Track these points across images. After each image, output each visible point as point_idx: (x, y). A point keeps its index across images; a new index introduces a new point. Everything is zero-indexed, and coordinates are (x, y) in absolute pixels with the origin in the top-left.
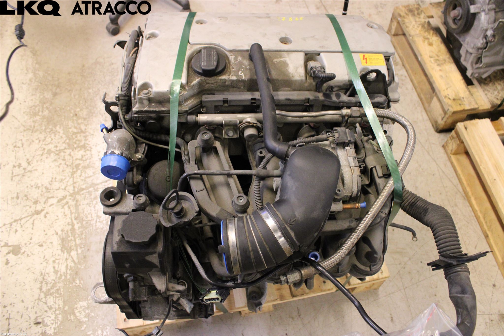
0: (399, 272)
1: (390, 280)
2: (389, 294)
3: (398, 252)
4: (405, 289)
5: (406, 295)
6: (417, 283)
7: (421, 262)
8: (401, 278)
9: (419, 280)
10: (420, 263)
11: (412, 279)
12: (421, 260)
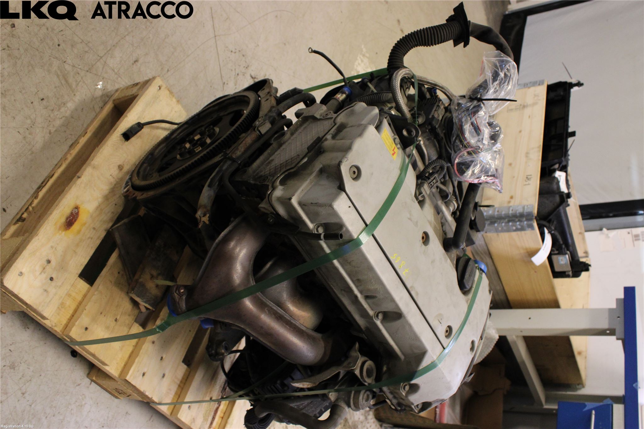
0: (87, 71)
1: (103, 79)
2: (116, 74)
3: (67, 81)
4: (101, 57)
5: (105, 54)
6: (86, 44)
7: (59, 45)
8: (93, 66)
9: (81, 42)
10: (61, 47)
11: (86, 52)
12: (57, 46)
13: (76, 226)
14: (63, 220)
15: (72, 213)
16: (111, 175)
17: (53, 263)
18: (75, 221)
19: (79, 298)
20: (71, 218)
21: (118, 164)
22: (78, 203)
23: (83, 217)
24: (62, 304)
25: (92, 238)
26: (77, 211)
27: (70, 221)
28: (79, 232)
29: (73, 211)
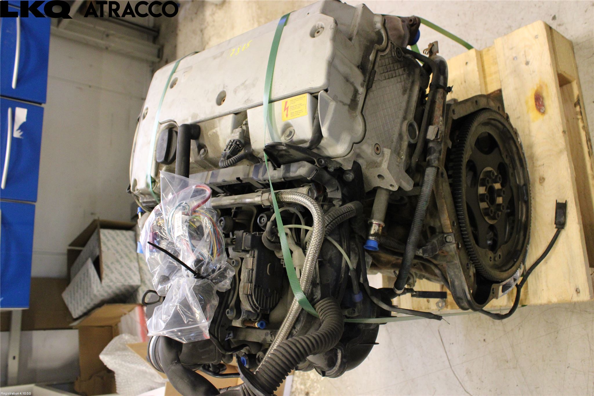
13: (532, 102)
14: (544, 94)
15: (544, 106)
16: (543, 165)
17: (523, 66)
18: (536, 105)
19: (488, 79)
20: (541, 103)
21: (546, 180)
22: (546, 116)
23: (534, 113)
24: (496, 63)
25: (514, 110)
26: (541, 111)
27: (539, 100)
28: (527, 103)
29: (544, 108)
